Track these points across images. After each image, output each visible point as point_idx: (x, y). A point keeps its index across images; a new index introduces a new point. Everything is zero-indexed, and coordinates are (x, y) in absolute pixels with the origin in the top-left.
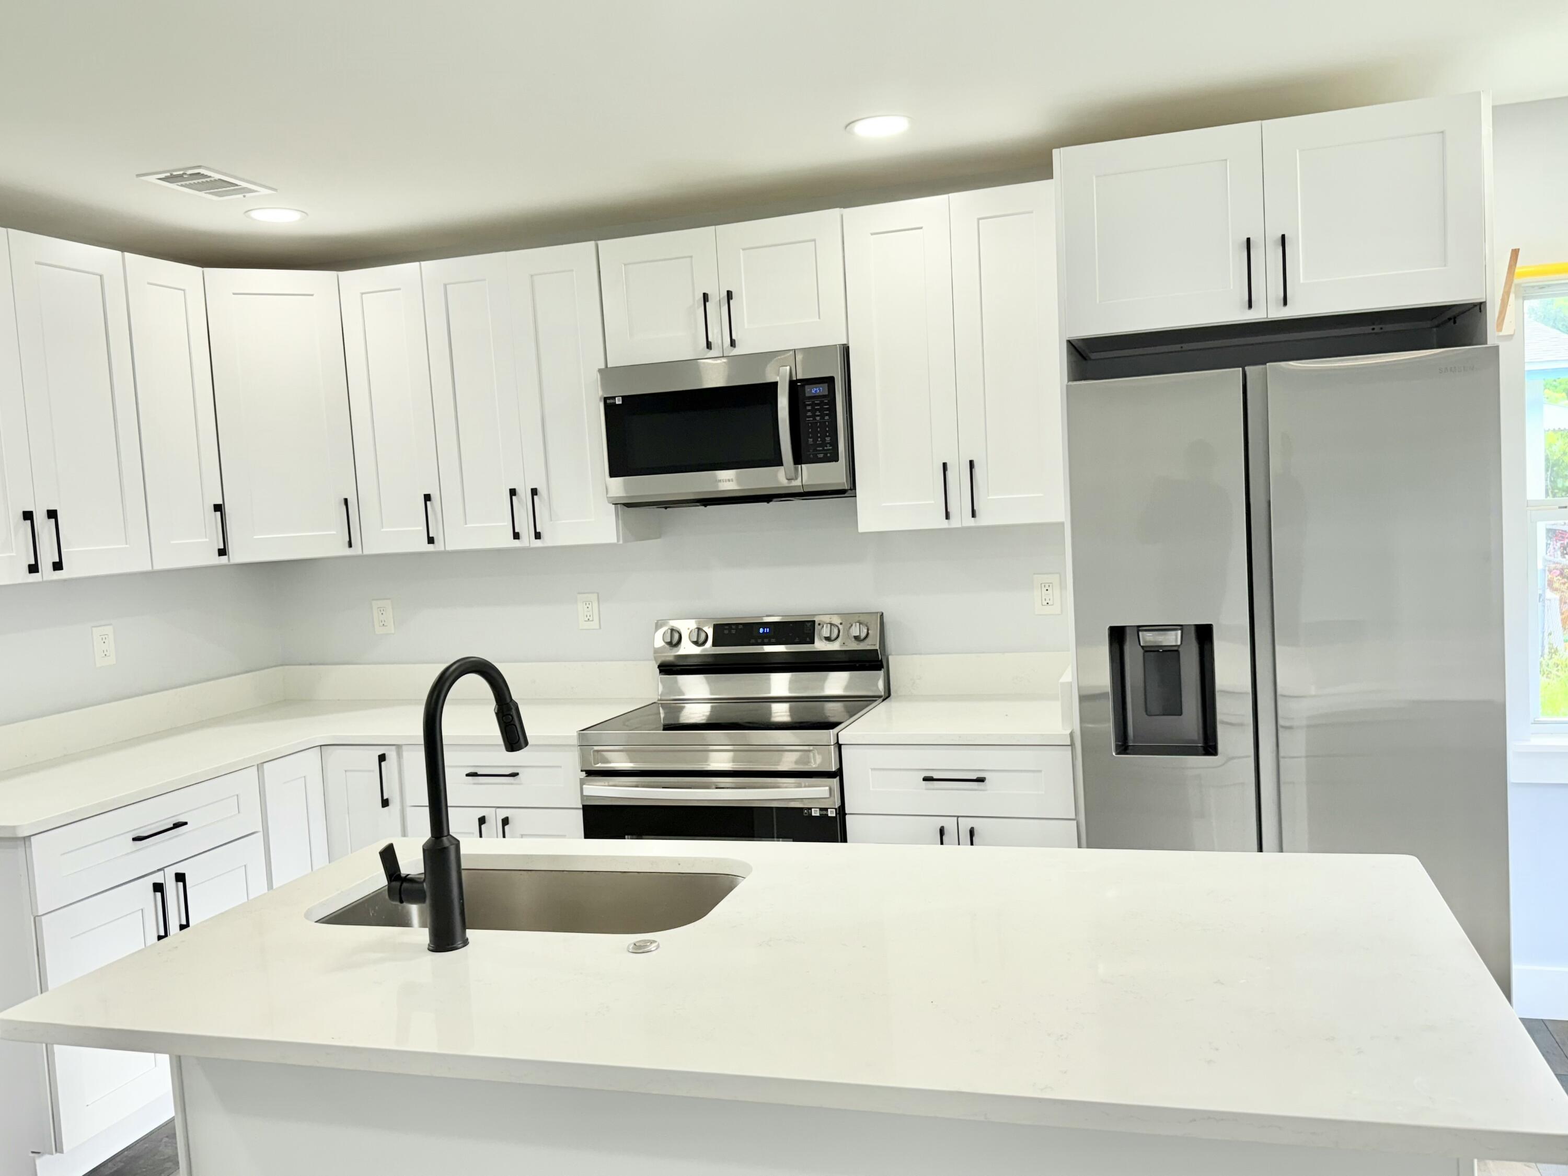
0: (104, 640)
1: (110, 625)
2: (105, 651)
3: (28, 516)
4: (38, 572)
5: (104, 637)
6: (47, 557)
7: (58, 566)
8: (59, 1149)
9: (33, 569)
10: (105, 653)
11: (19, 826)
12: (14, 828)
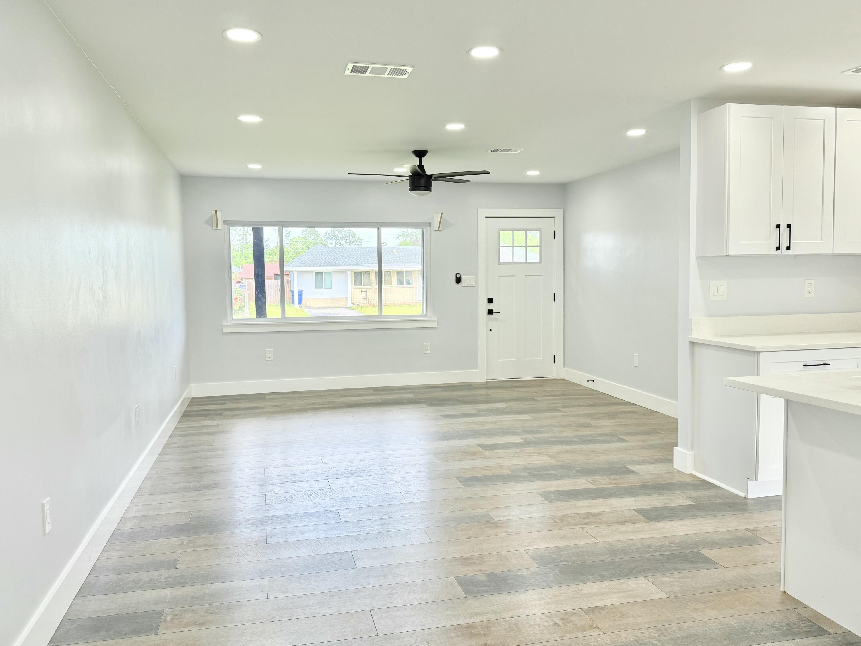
0: (810, 286)
1: (813, 279)
2: (810, 291)
3: (778, 226)
4: (779, 250)
5: (810, 284)
6: (784, 244)
7: (788, 248)
8: (757, 479)
9: (778, 249)
10: (810, 292)
11: (756, 347)
12: (754, 347)
